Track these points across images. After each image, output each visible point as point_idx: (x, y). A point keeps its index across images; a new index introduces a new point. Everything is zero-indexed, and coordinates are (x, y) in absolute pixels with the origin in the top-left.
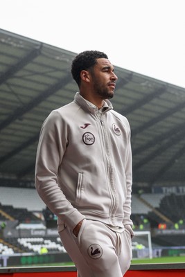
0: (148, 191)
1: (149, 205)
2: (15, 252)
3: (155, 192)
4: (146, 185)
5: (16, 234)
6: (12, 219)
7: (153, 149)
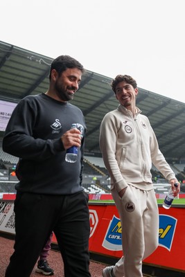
0: (177, 162)
1: (178, 170)
2: (106, 192)
3: (182, 163)
4: (176, 159)
5: (107, 183)
6: (105, 175)
7: (178, 142)
